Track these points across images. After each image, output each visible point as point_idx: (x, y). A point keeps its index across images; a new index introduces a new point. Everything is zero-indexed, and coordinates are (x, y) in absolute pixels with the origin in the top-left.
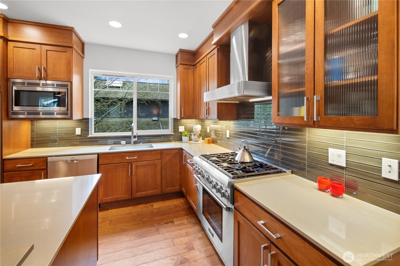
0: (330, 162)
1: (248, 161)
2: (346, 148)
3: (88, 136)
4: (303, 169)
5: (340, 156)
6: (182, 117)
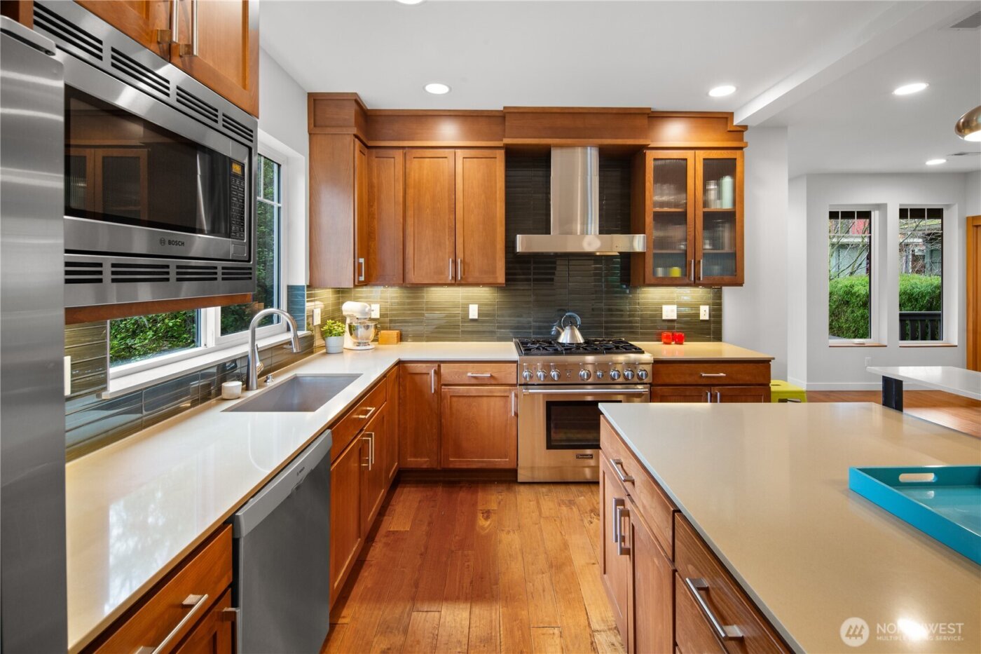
0: (664, 318)
2: (677, 304)
4: (637, 333)
5: (672, 311)
6: (359, 282)
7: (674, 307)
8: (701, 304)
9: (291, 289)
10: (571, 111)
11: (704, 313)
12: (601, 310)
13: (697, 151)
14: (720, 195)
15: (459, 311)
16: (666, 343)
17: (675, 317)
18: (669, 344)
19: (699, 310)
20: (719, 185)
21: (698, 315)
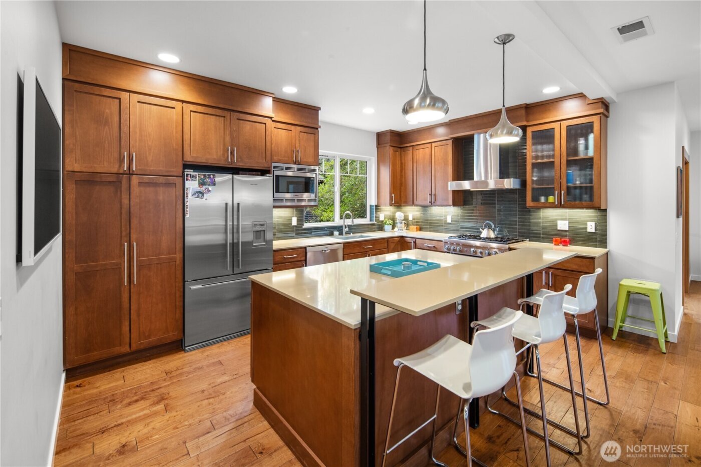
0: (559, 228)
1: (493, 237)
2: (569, 220)
3: (303, 227)
4: (540, 237)
5: (565, 224)
6: (392, 204)
7: (567, 222)
8: (588, 221)
9: (371, 206)
10: (480, 115)
11: (591, 227)
12: (516, 221)
13: (562, 122)
14: (587, 148)
15: (442, 219)
16: (555, 245)
17: (567, 229)
18: (558, 245)
19: (587, 225)
20: (586, 140)
21: (586, 228)
